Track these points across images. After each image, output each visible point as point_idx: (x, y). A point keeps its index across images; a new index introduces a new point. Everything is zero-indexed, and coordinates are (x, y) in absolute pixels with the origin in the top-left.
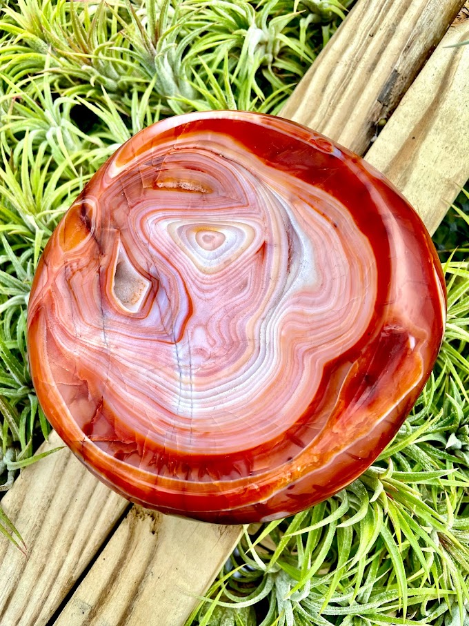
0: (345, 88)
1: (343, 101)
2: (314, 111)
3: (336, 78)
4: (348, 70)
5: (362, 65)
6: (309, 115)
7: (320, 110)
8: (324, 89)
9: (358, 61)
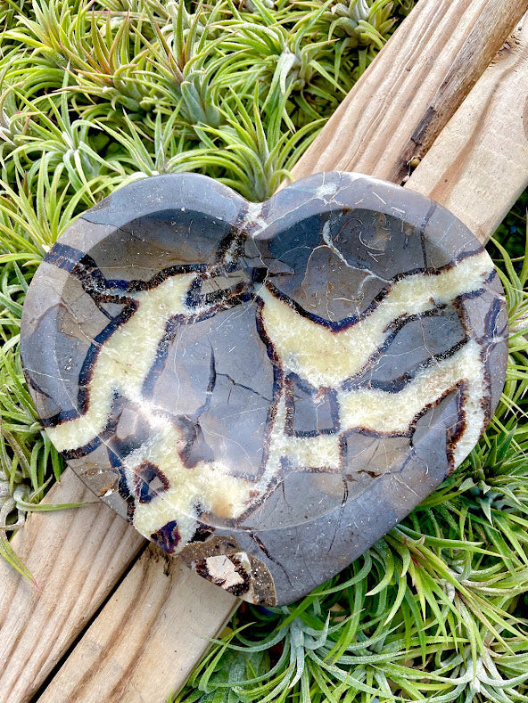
0: (378, 124)
1: (376, 138)
2: (345, 148)
3: (369, 113)
4: (382, 105)
5: (396, 100)
6: (340, 150)
7: (351, 147)
8: (356, 125)
9: (393, 96)
